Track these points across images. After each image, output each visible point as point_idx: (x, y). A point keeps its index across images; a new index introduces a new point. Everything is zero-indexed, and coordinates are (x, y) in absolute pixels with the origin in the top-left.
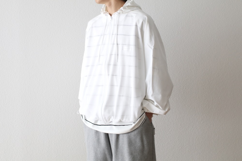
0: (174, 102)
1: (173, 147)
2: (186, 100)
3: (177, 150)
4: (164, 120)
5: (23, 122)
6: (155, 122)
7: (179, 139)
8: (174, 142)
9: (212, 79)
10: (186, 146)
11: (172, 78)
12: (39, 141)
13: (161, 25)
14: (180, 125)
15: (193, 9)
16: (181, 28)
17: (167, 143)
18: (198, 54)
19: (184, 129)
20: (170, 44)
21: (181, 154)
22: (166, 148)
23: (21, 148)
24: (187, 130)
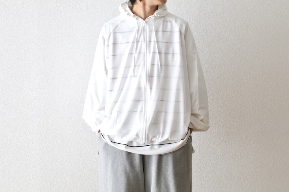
0: (220, 121)
1: (219, 175)
2: (234, 120)
3: (224, 178)
4: (209, 142)
5: (42, 144)
6: (198, 145)
7: (226, 166)
8: (221, 169)
9: (266, 94)
10: (235, 174)
11: (219, 93)
12: (60, 167)
13: (205, 30)
14: (228, 149)
15: (243, 12)
16: (229, 34)
17: (212, 170)
18: (249, 65)
19: (232, 153)
20: (216, 53)
21: (229, 183)
22: (211, 176)
23: (39, 175)
24: (236, 155)
